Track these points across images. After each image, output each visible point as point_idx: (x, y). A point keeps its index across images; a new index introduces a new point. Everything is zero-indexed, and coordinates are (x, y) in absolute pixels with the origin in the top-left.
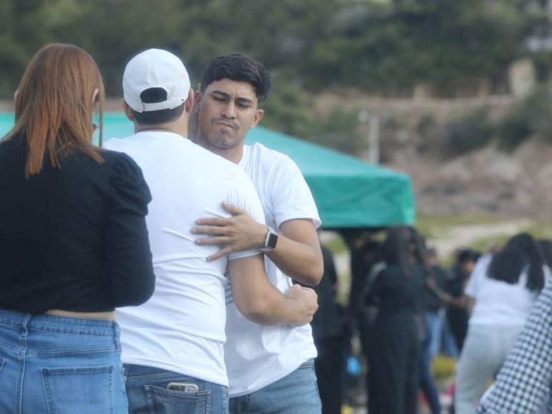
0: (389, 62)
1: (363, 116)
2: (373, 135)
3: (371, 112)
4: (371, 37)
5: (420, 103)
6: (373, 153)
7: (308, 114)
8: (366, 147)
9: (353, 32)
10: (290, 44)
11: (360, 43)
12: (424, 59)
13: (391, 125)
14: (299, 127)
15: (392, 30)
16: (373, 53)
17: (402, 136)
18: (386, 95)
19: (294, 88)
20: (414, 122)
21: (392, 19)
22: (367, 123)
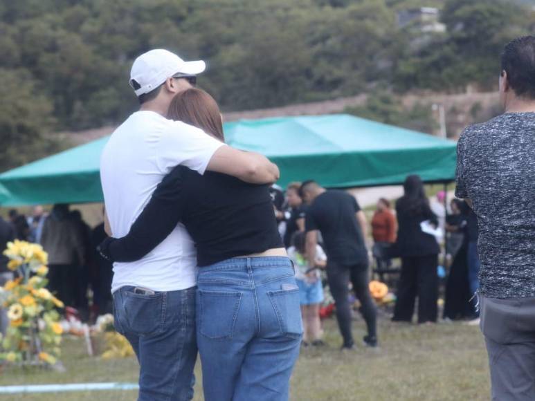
0: (448, 71)
1: (434, 107)
2: (442, 119)
3: (439, 104)
4: (436, 55)
5: (471, 95)
6: (443, 131)
7: (399, 109)
8: (439, 127)
9: (423, 53)
10: (383, 64)
11: (428, 60)
12: (471, 67)
13: (453, 111)
14: (392, 117)
15: (447, 50)
16: (437, 66)
17: (461, 118)
18: (449, 93)
19: (388, 92)
20: (468, 108)
21: (448, 43)
22: (438, 111)
